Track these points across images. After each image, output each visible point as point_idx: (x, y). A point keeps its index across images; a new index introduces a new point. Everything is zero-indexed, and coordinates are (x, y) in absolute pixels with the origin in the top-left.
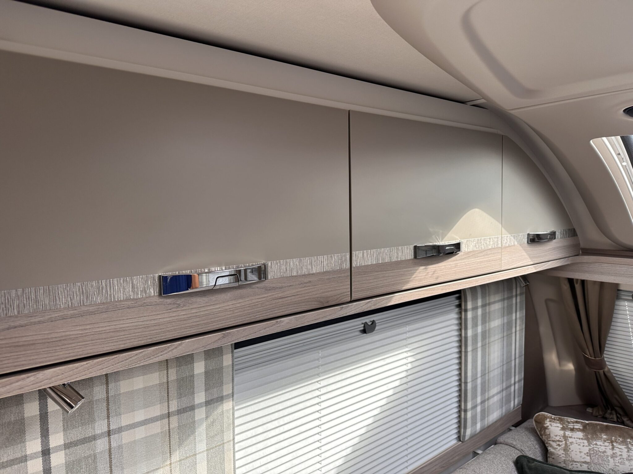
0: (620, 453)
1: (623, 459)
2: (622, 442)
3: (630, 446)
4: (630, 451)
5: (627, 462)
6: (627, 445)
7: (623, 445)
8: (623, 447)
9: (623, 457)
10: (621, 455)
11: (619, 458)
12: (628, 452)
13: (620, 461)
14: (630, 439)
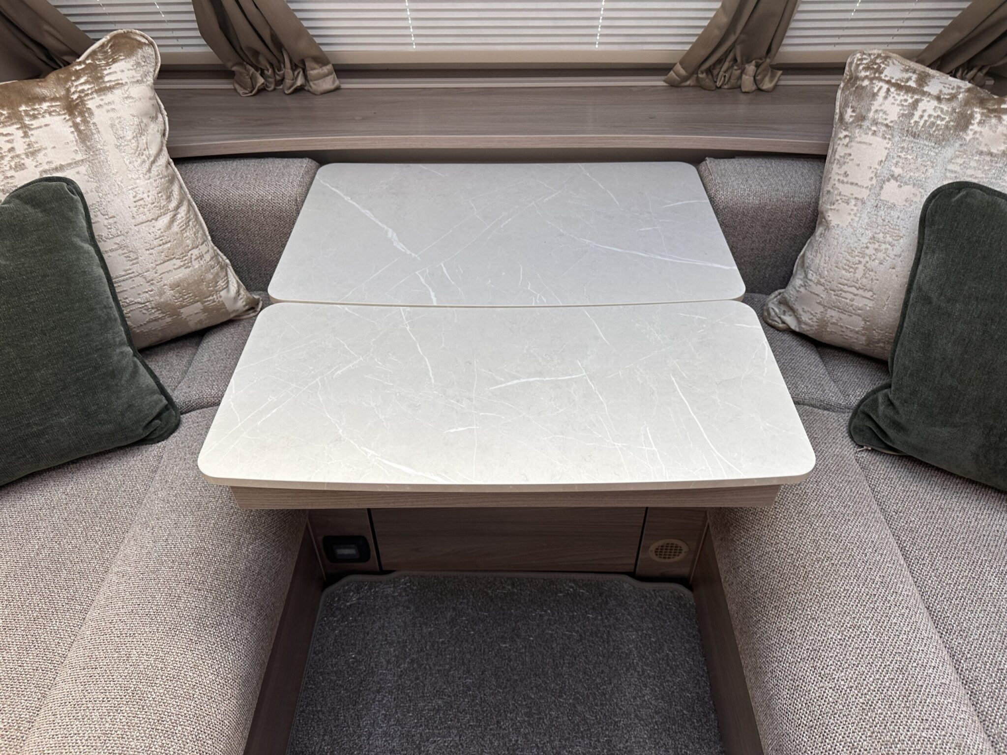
0: (9, 146)
1: (18, 156)
2: (9, 117)
3: (27, 121)
4: (30, 133)
5: (28, 162)
6: (20, 119)
7: (13, 124)
8: (12, 129)
9: (18, 152)
10: (12, 149)
11: (8, 159)
12: (26, 135)
13: (13, 164)
14: (27, 104)
